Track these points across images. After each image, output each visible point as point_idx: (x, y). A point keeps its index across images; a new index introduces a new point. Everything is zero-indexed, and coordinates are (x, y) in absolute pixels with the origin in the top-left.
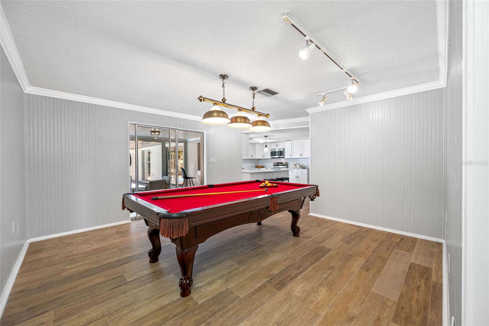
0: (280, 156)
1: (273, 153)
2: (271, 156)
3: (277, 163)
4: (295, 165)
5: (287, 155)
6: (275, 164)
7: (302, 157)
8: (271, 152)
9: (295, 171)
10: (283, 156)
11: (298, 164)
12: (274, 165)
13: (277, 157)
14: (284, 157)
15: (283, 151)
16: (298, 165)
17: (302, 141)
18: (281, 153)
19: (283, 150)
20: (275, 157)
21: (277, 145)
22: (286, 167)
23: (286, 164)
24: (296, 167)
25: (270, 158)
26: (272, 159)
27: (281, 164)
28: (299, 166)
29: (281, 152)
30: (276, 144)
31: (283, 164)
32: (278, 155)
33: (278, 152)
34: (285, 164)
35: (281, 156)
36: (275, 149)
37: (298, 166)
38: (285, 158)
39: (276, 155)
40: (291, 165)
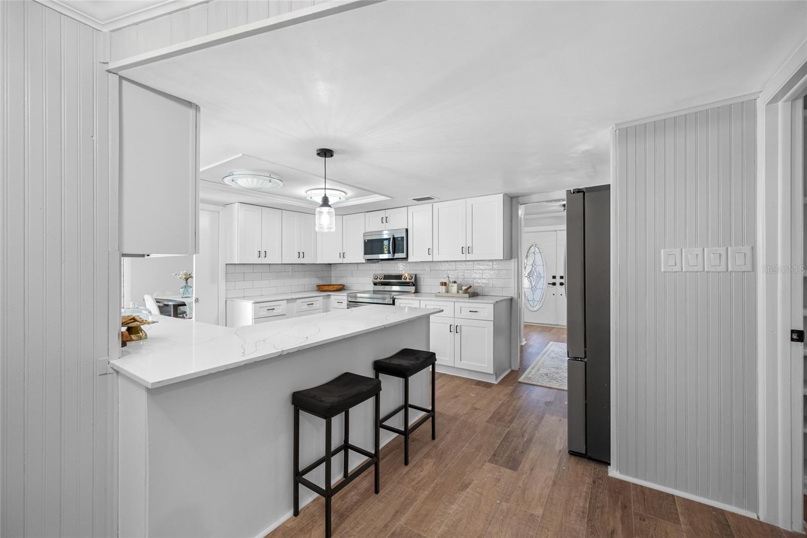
0: (394, 253)
1: (372, 246)
2: (366, 253)
3: (386, 277)
4: (444, 284)
5: (417, 252)
6: (378, 280)
7: (469, 257)
8: (365, 242)
9: (447, 306)
10: (403, 255)
11: (455, 282)
12: (375, 284)
13: (385, 256)
14: (407, 258)
15: (402, 238)
16: (455, 285)
17: (470, 201)
18: (398, 245)
19: (404, 235)
20: (381, 256)
21: (385, 220)
22: (412, 289)
23: (413, 280)
24: (447, 292)
25: (364, 262)
26: (368, 265)
27: (397, 279)
28: (459, 288)
29: (397, 242)
30: (382, 214)
31: (403, 280)
32: (389, 253)
33: (389, 239)
34: (408, 280)
35: (397, 256)
36: (381, 232)
37: (454, 288)
38: (410, 260)
39: (382, 253)
40: (429, 284)
